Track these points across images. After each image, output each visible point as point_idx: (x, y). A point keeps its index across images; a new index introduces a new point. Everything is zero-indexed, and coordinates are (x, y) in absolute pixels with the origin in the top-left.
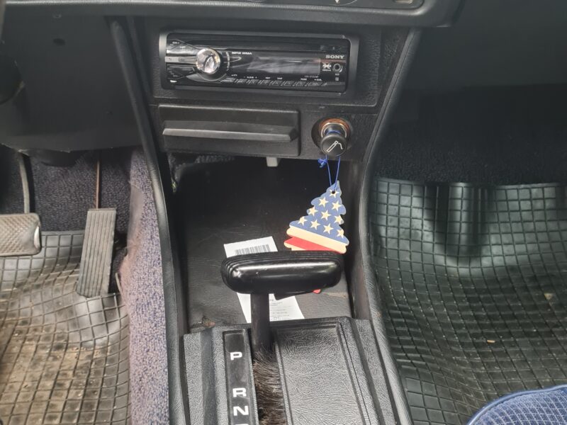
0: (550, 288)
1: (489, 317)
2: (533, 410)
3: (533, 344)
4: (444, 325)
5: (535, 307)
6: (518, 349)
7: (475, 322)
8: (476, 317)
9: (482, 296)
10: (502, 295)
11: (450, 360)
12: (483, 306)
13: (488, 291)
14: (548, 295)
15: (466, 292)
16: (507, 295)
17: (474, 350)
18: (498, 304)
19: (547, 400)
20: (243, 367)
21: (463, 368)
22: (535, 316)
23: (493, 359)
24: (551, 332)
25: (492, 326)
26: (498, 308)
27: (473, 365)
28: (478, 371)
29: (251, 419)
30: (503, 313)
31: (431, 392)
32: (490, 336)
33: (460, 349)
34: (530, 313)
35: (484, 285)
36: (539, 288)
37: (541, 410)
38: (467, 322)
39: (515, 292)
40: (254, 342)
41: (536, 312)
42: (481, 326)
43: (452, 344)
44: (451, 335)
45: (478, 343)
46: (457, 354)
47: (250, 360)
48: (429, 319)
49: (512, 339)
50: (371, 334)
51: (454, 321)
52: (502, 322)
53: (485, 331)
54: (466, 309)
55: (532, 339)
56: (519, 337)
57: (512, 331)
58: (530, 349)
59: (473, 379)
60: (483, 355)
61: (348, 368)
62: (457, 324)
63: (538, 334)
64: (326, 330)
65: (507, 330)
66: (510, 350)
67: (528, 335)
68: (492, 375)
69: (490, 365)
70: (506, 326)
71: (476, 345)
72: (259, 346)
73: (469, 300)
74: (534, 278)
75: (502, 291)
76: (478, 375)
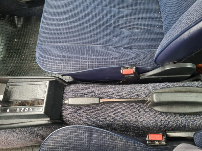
0: (14, 39)
1: (17, 55)
2: (40, 53)
3: (27, 49)
4: (15, 66)
5: (18, 44)
6: (27, 52)
7: (17, 59)
8: (16, 58)
9: (10, 55)
10: (12, 50)
11: (25, 67)
12: (13, 55)
13: (10, 53)
14: (16, 40)
15: (8, 58)
16: (12, 49)
17: (24, 62)
18: (14, 52)
19: (38, 50)
20: (12, 109)
21: (28, 65)
22: (20, 45)
23: (28, 58)
24: (25, 44)
25: (19, 55)
26: (15, 52)
27: (28, 63)
28: (29, 62)
29: (25, 108)
30: (17, 52)
31: (31, 74)
32: (22, 57)
33: (23, 64)
34: (19, 46)
35: (7, 53)
36: (13, 41)
37: (40, 52)
38: (16, 60)
39: (12, 47)
40: (6, 105)
41: (19, 45)
42: (18, 58)
43: (21, 66)
44: (18, 65)
45: (23, 60)
46: (24, 65)
47: (11, 107)
48: (12, 69)
49: (24, 53)
50: (13, 79)
51: (15, 63)
52: (19, 53)
53: (20, 57)
54: (13, 60)
55: (26, 48)
56: (24, 51)
57: (22, 52)
58: (28, 50)
59: (31, 64)
60: (26, 60)
61: (20, 85)
62: (16, 63)
63: (25, 47)
64: (9, 89)
65: (21, 53)
66: (26, 54)
67: (24, 49)
68: (31, 60)
69: (29, 60)
70: (20, 52)
71: (23, 61)
72: (8, 104)
73: (10, 58)
74: (10, 41)
75: (10, 50)
76: (30, 63)
